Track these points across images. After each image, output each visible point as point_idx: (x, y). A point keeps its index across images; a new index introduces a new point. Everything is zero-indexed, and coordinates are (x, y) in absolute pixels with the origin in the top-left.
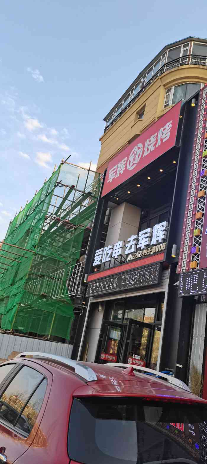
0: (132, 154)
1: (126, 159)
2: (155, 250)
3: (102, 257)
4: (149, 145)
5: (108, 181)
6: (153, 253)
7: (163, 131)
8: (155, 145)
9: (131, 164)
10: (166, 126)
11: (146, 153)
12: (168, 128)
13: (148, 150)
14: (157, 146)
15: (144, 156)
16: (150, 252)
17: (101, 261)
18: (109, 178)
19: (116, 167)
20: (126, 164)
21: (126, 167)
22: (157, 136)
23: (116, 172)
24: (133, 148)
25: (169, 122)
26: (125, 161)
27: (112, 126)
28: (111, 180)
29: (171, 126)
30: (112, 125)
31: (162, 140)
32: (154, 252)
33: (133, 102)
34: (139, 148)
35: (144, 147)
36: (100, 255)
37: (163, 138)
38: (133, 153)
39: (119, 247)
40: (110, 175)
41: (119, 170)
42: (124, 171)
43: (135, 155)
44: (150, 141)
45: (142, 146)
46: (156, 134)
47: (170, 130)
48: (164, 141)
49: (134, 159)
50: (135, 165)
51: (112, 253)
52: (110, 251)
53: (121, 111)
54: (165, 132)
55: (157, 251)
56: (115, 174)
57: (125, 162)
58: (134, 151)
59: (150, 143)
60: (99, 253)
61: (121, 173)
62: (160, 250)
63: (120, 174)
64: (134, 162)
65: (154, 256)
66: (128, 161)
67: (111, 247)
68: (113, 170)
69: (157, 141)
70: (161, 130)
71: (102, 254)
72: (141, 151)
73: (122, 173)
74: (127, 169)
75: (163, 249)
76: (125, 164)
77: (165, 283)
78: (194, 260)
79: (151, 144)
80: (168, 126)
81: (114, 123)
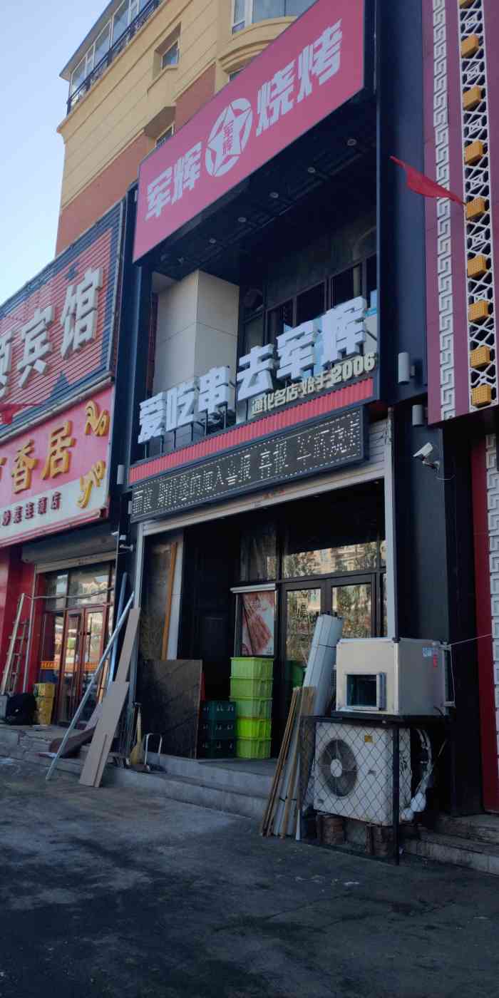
0: (218, 132)
1: (198, 147)
2: (341, 374)
3: (164, 418)
4: (272, 100)
5: (149, 215)
6: (336, 384)
7: (314, 53)
8: (293, 96)
9: (220, 159)
10: (324, 39)
11: (264, 123)
12: (333, 42)
13: (270, 113)
14: (300, 98)
15: (259, 132)
16: (325, 382)
17: (163, 426)
18: (150, 207)
19: (168, 173)
20: (202, 161)
21: (203, 170)
22: (295, 70)
23: (171, 186)
24: (218, 116)
25: (332, 25)
26: (195, 154)
27: (89, 91)
28: (158, 212)
29: (338, 36)
30: (87, 90)
31: (314, 79)
32: (339, 379)
33: (143, 23)
34: (237, 113)
35: (254, 107)
36: (156, 411)
37: (318, 73)
38: (220, 129)
39: (214, 382)
40: (151, 197)
41: (181, 182)
42: (196, 181)
43: (228, 132)
44: (274, 87)
45: (249, 105)
46: (291, 66)
47: (338, 47)
48: (322, 80)
49: (227, 146)
50: (233, 161)
51: (195, 402)
52: (189, 399)
53: (110, 49)
54: (321, 55)
55: (346, 377)
56: (168, 192)
57: (198, 156)
58: (223, 122)
59: (274, 93)
60: (152, 408)
61: (188, 188)
62: (357, 373)
63: (186, 191)
64: (228, 153)
65: (340, 390)
66: (208, 154)
67: (191, 386)
68: (159, 184)
69: (297, 83)
70: (307, 51)
71: (165, 410)
72: (247, 118)
73: (190, 189)
74: (207, 173)
75: (368, 368)
76: (197, 163)
77: (379, 458)
78: (479, 382)
79: (277, 96)
80: (331, 38)
81: (93, 83)
